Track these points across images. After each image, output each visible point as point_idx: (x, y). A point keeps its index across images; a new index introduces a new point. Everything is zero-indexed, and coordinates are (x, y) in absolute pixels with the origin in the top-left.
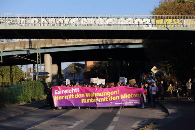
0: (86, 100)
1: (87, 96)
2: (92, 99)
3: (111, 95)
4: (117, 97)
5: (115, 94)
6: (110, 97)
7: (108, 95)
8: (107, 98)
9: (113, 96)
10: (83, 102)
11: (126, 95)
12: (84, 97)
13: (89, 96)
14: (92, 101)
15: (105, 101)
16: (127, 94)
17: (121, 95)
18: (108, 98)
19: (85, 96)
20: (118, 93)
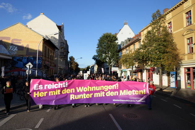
0: (76, 96)
1: (78, 91)
2: (84, 94)
3: (109, 90)
4: (115, 92)
5: (113, 88)
6: (108, 91)
7: (105, 89)
8: (103, 93)
9: (111, 90)
10: (72, 98)
11: (127, 92)
12: (74, 92)
13: (81, 91)
14: (84, 96)
15: (101, 96)
16: (127, 90)
17: (121, 91)
18: (106, 92)
19: (76, 90)
20: (117, 88)
